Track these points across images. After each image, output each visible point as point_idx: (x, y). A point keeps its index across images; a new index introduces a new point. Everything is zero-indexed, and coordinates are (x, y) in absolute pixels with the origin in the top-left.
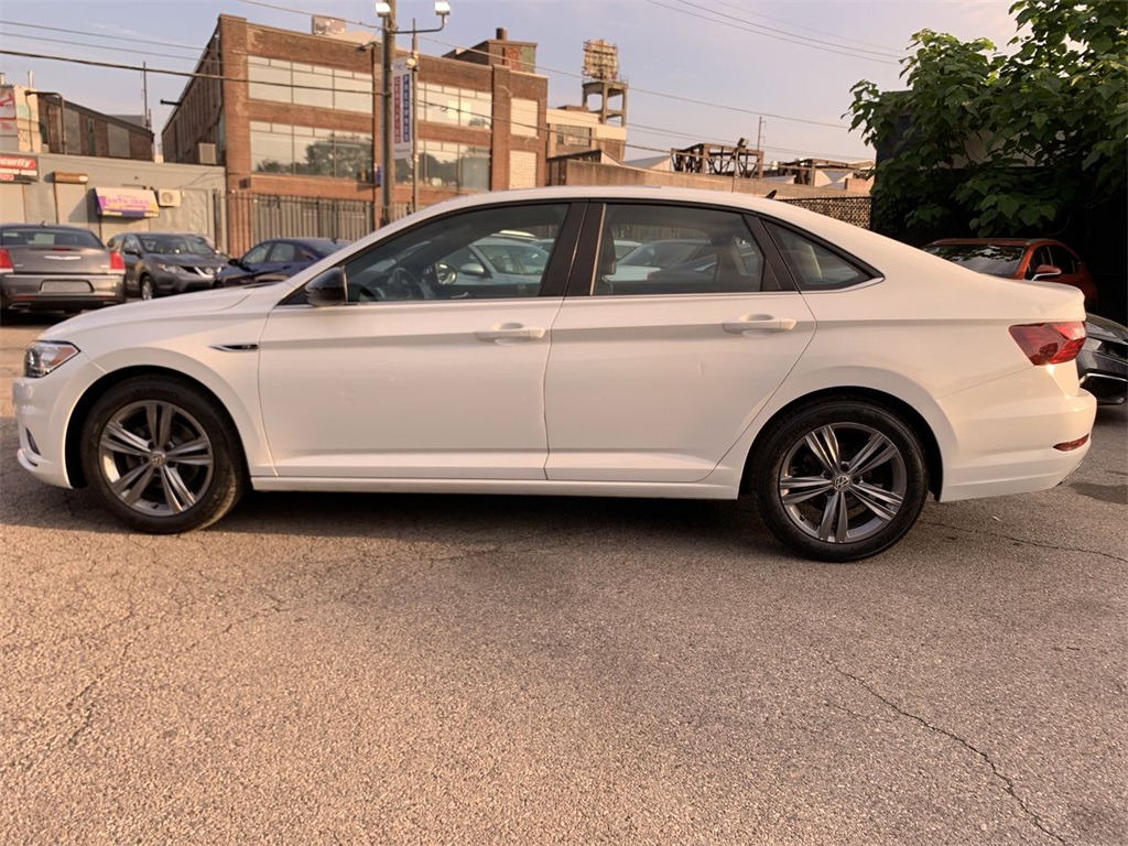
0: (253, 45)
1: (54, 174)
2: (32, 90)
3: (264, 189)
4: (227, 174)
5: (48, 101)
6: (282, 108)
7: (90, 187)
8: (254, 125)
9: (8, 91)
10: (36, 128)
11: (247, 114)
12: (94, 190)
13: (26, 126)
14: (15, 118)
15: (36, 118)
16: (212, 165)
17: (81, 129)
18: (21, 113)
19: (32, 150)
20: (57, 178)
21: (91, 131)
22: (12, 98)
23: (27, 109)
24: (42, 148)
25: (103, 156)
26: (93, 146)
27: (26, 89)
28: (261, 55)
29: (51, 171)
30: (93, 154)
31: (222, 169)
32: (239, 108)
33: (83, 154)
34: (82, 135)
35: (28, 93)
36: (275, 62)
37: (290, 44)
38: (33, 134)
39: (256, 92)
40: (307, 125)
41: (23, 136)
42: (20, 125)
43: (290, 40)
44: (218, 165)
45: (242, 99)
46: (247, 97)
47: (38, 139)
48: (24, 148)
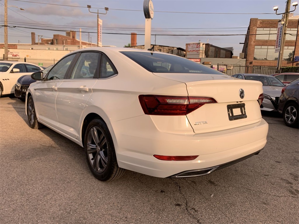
0: (259, 25)
1: (204, 62)
2: (204, 43)
3: (256, 64)
4: (246, 61)
5: (207, 45)
6: (265, 41)
7: (212, 65)
8: (256, 47)
9: (199, 44)
10: (204, 52)
11: (254, 44)
12: (212, 66)
13: (202, 52)
14: (199, 50)
15: (204, 50)
16: (243, 58)
17: (215, 51)
18: (201, 49)
19: (202, 57)
20: (205, 63)
21: (217, 52)
22: (200, 46)
23: (203, 47)
24: (205, 57)
25: (219, 58)
26: (217, 56)
27: (203, 43)
28: (261, 27)
29: (203, 62)
30: (216, 57)
31: (245, 59)
32: (252, 43)
33: (214, 57)
34: (215, 53)
35: (203, 44)
36: (265, 29)
37: (270, 23)
38: (203, 54)
39: (258, 37)
40: (273, 46)
41: (201, 54)
42: (200, 52)
43: (270, 22)
44: (244, 58)
45: (253, 40)
46: (255, 39)
47: (204, 55)
48: (200, 57)
